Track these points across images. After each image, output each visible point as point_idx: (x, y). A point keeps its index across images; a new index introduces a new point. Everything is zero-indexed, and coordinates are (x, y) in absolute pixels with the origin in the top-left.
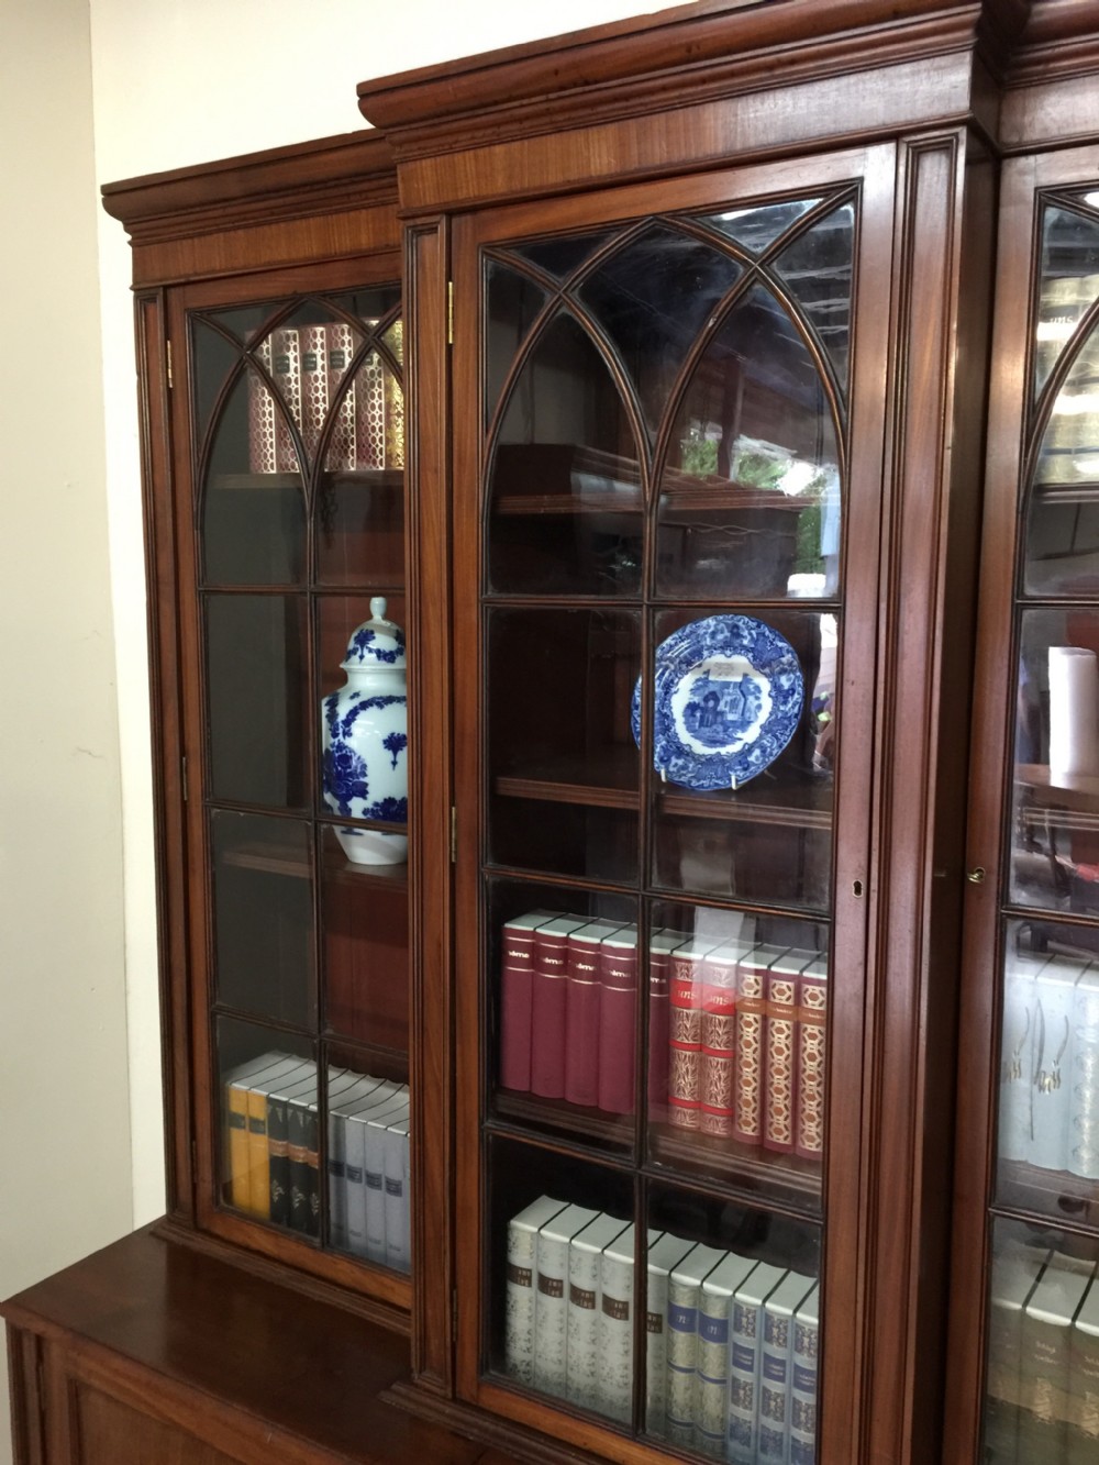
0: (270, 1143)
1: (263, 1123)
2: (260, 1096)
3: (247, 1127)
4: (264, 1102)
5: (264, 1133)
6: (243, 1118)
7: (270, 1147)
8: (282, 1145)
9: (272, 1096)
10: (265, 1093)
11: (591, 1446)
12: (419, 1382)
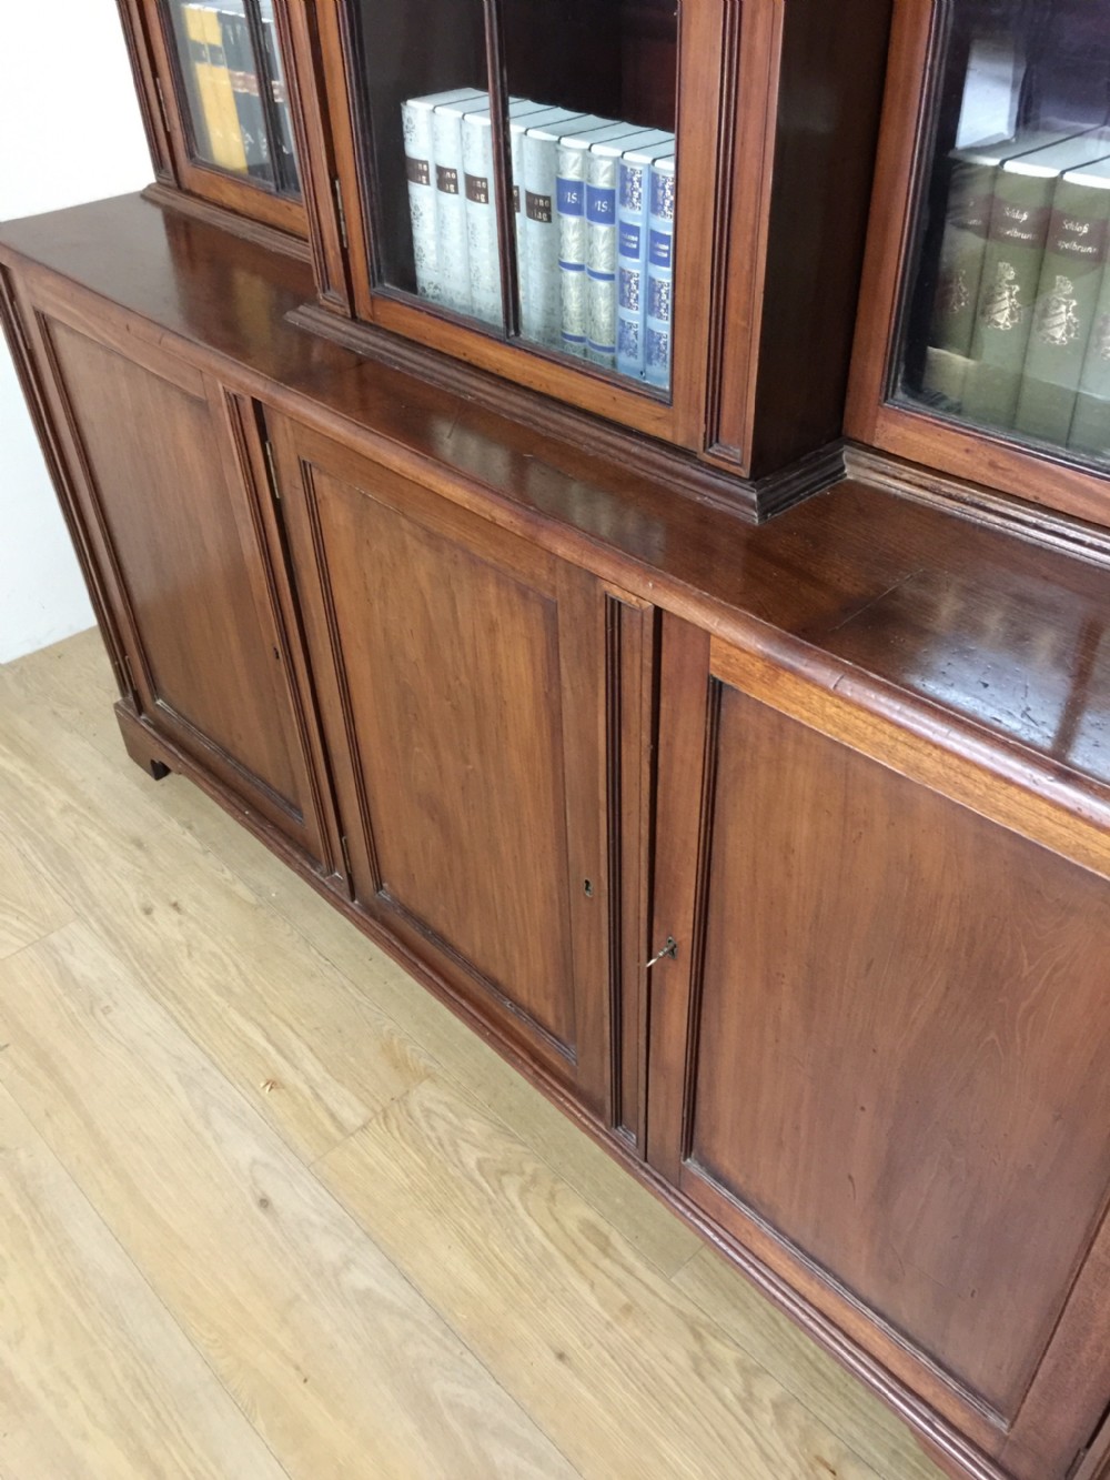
0: (232, 77)
1: (220, 49)
2: (210, 13)
3: (209, 60)
4: (215, 19)
5: (222, 64)
6: (202, 46)
7: (233, 85)
8: (240, 78)
9: (224, 12)
10: (215, 10)
11: (471, 357)
12: (324, 302)
